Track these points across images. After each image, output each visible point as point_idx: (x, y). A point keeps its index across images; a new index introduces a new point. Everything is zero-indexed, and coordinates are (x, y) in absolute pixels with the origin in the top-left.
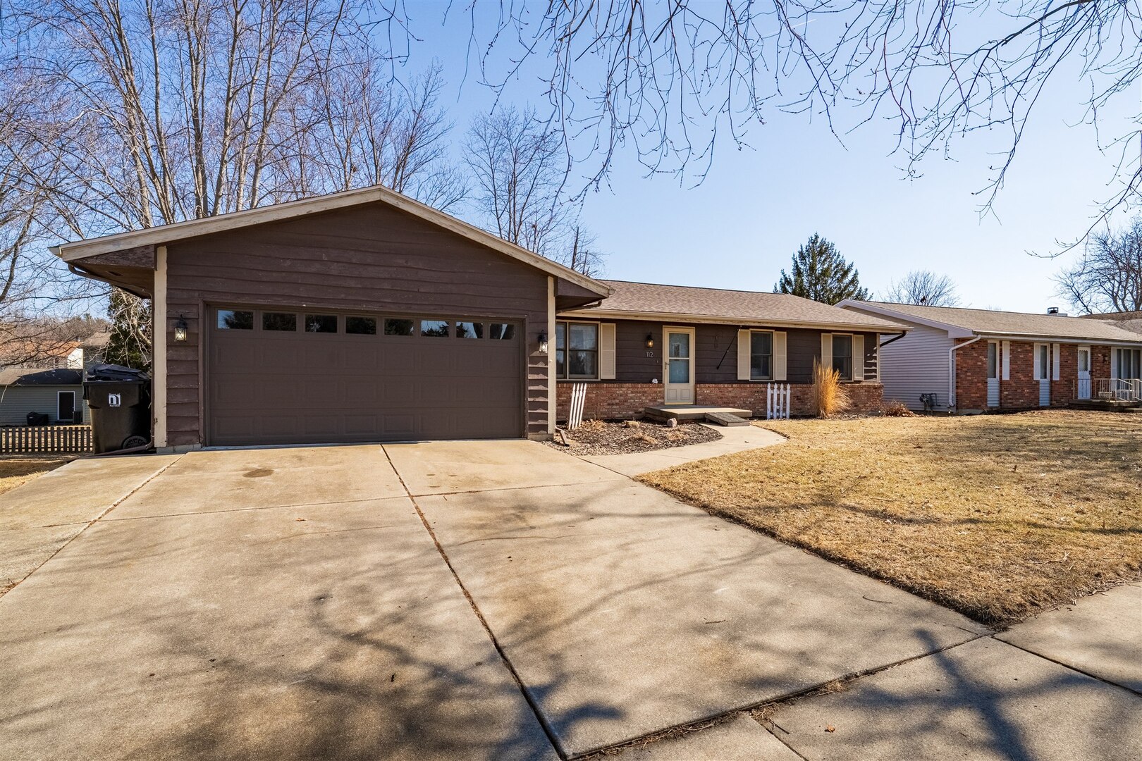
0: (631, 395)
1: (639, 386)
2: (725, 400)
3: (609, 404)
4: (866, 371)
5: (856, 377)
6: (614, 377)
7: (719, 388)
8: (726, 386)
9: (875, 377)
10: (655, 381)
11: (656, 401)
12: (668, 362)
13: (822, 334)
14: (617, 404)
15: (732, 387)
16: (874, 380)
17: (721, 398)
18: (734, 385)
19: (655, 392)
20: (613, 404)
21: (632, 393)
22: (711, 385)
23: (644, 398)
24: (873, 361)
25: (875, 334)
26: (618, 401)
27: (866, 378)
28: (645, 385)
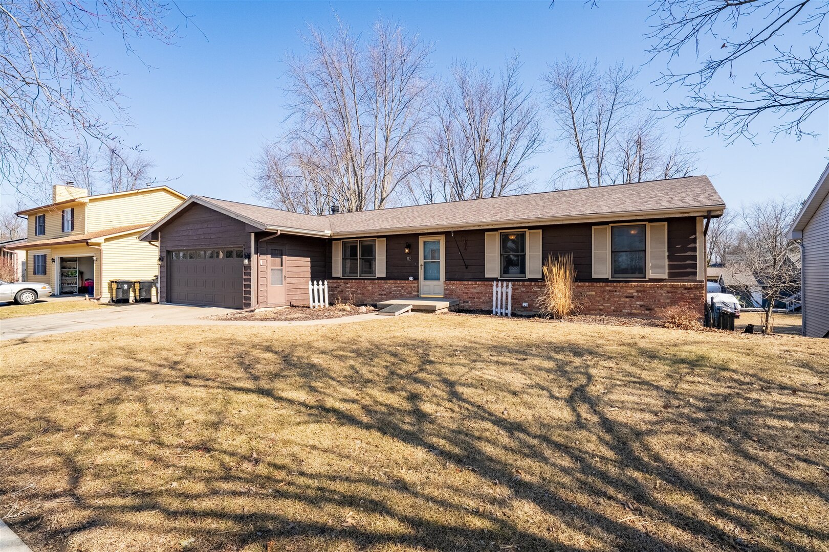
0: (394, 289)
1: (399, 282)
2: (470, 295)
3: (380, 295)
4: (670, 267)
5: (650, 274)
6: (384, 276)
7: (465, 285)
8: (470, 283)
9: (695, 273)
10: (411, 279)
11: (411, 293)
12: (423, 264)
13: (593, 227)
14: (385, 295)
15: (476, 284)
16: (690, 278)
17: (466, 293)
18: (478, 283)
19: (411, 287)
20: (382, 295)
21: (395, 287)
22: (455, 282)
23: (403, 291)
24: (689, 253)
25: (694, 218)
26: (385, 292)
27: (670, 275)
28: (402, 282)
